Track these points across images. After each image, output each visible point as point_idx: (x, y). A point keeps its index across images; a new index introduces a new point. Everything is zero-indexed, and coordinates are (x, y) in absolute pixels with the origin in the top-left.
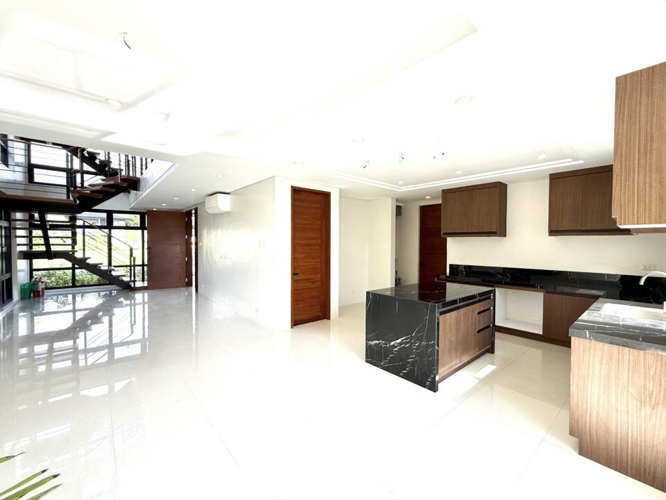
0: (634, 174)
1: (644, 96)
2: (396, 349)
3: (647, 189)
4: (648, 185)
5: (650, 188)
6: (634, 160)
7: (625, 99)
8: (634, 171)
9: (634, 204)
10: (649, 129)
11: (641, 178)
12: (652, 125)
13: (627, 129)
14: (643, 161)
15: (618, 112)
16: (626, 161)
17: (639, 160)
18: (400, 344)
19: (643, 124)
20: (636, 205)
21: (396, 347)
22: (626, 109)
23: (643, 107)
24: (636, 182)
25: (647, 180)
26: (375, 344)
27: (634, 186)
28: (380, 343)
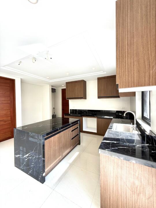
0: (126, 58)
1: (129, 11)
2: (26, 160)
3: (132, 66)
4: (132, 64)
5: (134, 66)
6: (125, 49)
7: (120, 13)
8: (126, 56)
9: (126, 76)
10: (132, 30)
11: (129, 60)
12: (133, 28)
13: (122, 31)
14: (129, 50)
15: (117, 22)
16: (122, 50)
17: (128, 49)
18: (28, 157)
19: (129, 27)
20: (127, 76)
21: (26, 158)
22: (121, 19)
23: (129, 17)
24: (127, 62)
25: (132, 61)
26: (18, 157)
27: (126, 65)
28: (20, 156)
